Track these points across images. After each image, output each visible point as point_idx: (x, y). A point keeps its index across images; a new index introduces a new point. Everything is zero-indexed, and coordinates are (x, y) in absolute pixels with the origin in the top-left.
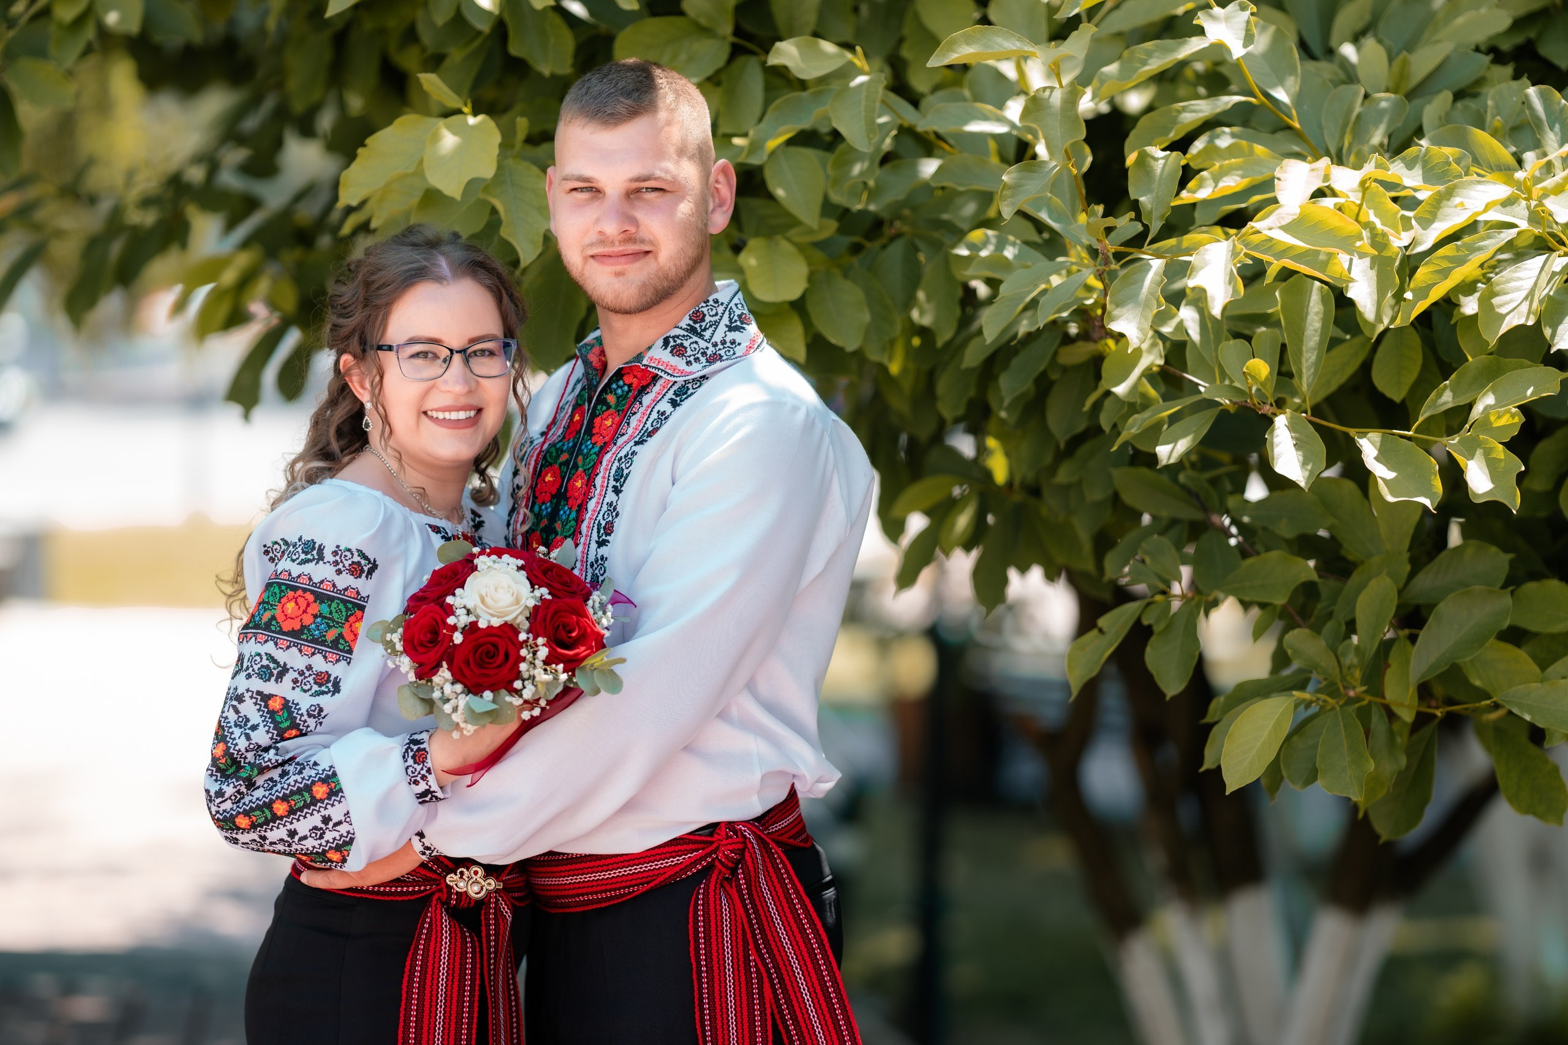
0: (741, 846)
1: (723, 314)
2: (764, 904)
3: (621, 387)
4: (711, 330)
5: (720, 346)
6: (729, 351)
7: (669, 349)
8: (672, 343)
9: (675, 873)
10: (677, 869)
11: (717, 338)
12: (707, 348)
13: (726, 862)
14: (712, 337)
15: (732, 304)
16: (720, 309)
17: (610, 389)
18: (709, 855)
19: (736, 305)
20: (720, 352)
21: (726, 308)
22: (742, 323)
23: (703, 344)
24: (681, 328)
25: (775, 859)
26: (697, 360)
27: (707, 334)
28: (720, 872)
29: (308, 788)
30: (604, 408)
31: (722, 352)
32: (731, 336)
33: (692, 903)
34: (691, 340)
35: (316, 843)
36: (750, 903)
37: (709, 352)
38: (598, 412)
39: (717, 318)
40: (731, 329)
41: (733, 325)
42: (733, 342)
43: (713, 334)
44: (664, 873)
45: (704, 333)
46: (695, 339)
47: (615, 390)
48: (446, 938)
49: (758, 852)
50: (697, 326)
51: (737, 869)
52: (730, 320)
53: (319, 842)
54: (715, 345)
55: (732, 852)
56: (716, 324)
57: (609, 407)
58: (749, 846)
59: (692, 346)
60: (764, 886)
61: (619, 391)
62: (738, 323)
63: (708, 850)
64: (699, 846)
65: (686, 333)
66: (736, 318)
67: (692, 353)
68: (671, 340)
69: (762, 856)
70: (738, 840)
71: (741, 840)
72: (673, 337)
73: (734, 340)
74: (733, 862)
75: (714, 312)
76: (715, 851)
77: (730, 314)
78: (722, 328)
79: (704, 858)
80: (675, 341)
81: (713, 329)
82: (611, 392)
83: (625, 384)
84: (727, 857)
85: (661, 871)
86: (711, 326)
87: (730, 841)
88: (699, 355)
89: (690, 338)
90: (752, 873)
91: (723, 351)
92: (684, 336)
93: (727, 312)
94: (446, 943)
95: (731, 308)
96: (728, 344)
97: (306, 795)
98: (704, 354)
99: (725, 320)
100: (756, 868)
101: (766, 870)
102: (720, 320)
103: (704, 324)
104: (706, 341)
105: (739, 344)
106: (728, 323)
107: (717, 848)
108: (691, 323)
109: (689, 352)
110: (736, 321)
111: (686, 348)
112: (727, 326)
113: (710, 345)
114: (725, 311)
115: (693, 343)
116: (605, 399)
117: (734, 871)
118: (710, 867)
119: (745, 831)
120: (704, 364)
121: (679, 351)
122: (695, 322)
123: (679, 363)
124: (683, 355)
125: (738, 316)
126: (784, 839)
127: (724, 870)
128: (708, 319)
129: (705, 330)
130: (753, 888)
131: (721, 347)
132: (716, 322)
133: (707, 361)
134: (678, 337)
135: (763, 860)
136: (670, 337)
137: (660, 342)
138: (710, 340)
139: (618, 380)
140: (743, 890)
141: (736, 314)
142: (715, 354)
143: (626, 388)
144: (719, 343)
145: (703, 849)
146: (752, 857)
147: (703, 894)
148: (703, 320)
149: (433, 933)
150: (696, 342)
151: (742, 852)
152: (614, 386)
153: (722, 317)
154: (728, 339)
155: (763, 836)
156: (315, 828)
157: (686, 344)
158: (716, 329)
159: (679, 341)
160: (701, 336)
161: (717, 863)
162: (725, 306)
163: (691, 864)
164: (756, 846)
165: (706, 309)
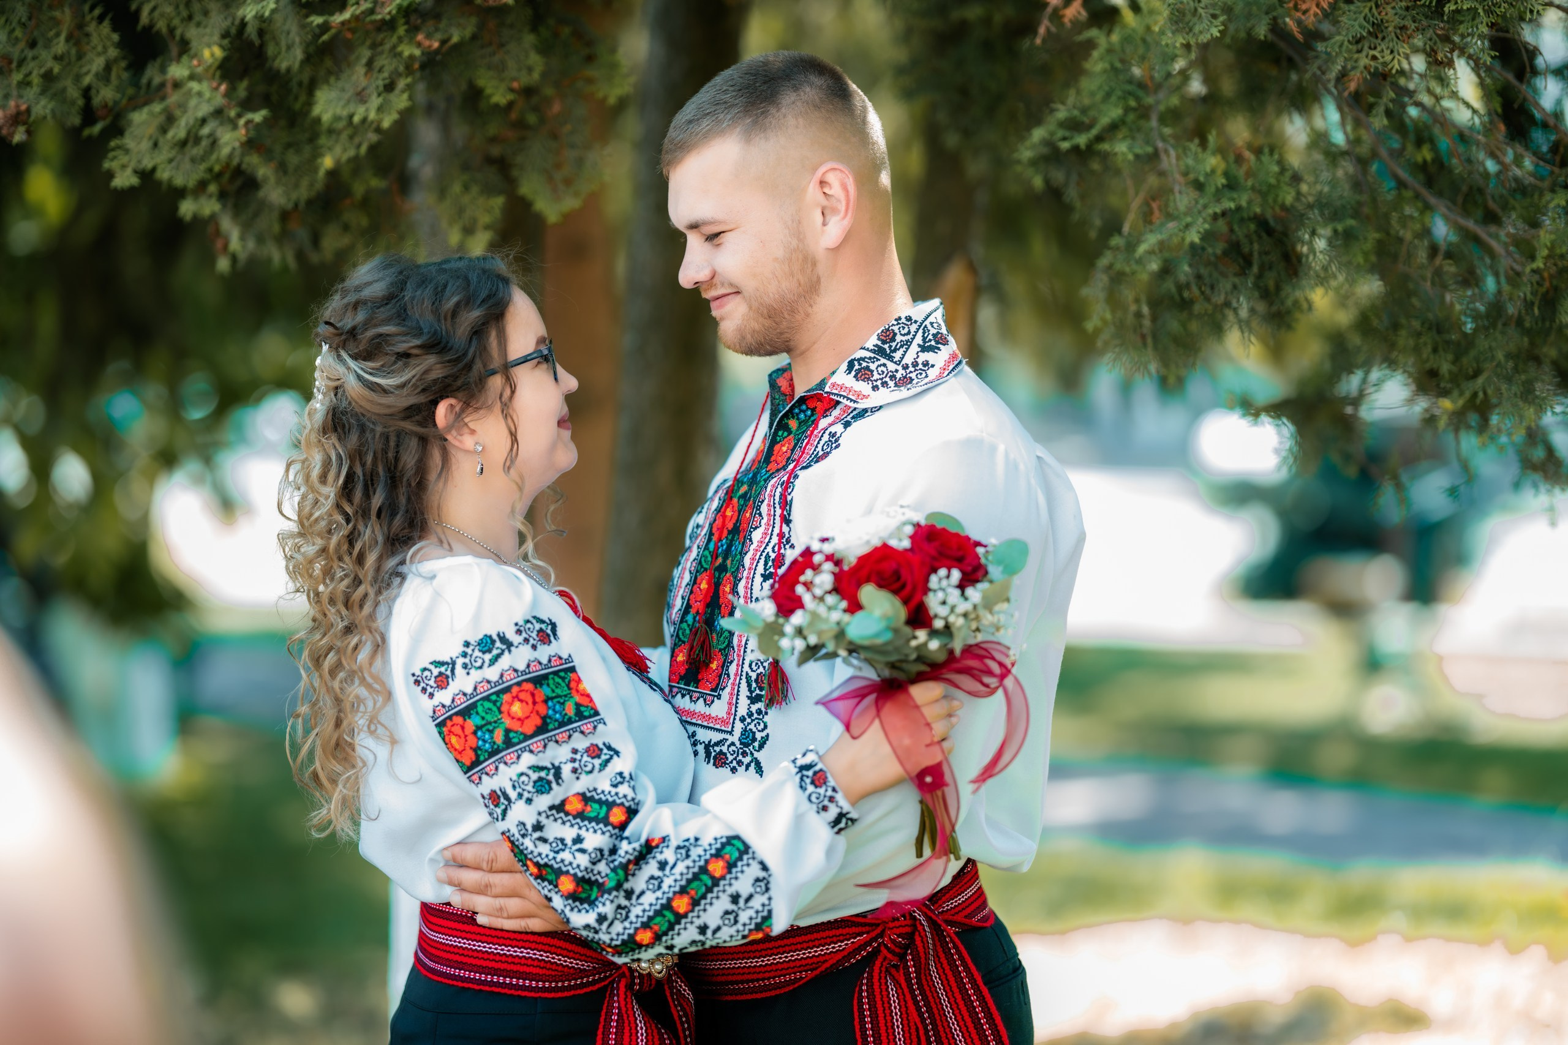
0: (908, 930)
1: (916, 332)
2: (935, 995)
3: (804, 411)
4: (901, 351)
5: (911, 369)
6: (921, 374)
7: (853, 373)
8: (857, 367)
9: (838, 962)
10: (840, 956)
11: (908, 359)
12: (897, 371)
13: (893, 947)
14: (902, 358)
15: (927, 323)
16: (914, 328)
17: (792, 414)
18: (875, 939)
19: (932, 324)
20: (911, 375)
21: (920, 326)
22: (937, 342)
23: (891, 366)
24: (868, 350)
25: (947, 943)
26: (885, 384)
27: (897, 355)
28: (885, 958)
29: (704, 870)
30: (786, 434)
31: (913, 375)
32: (924, 357)
33: (856, 996)
34: (879, 363)
35: (732, 931)
36: (920, 994)
37: (898, 376)
38: (778, 438)
39: (909, 337)
40: (924, 349)
41: (927, 344)
42: (926, 364)
43: (904, 355)
44: (826, 961)
45: (894, 355)
46: (883, 361)
47: (797, 414)
48: (641, 1028)
49: (929, 935)
50: (886, 346)
51: (906, 954)
52: (924, 339)
53: (735, 928)
54: (906, 367)
55: (899, 936)
56: (908, 344)
57: (790, 433)
58: (920, 928)
59: (879, 369)
60: (934, 974)
61: (802, 416)
62: (933, 343)
63: (873, 934)
64: (864, 929)
65: (872, 355)
66: (930, 337)
67: (879, 377)
68: (856, 363)
69: (933, 939)
70: (906, 922)
71: (909, 922)
72: (859, 360)
73: (927, 361)
74: (900, 947)
75: (906, 330)
76: (881, 935)
77: (924, 333)
78: (914, 348)
79: (868, 943)
80: (860, 364)
81: (904, 349)
82: (793, 417)
83: (808, 408)
84: (893, 941)
85: (822, 959)
86: (902, 346)
87: (896, 924)
88: (887, 379)
89: (878, 360)
90: (923, 961)
91: (915, 374)
92: (870, 358)
93: (921, 331)
94: (642, 1035)
95: (926, 326)
96: (920, 366)
97: (705, 878)
98: (893, 377)
99: (919, 339)
100: (927, 954)
101: (936, 956)
102: (913, 339)
103: (894, 344)
104: (895, 363)
105: (933, 366)
106: (921, 343)
107: (883, 932)
108: (879, 343)
109: (876, 376)
110: (930, 340)
111: (872, 371)
112: (919, 346)
113: (900, 368)
114: (918, 329)
115: (880, 366)
116: (787, 424)
117: (902, 957)
118: (876, 952)
119: (914, 912)
120: (893, 388)
121: (864, 374)
122: (884, 342)
123: (864, 387)
124: (869, 379)
125: (933, 335)
126: (959, 918)
127: (890, 956)
128: (899, 338)
129: (895, 350)
130: (923, 977)
131: (913, 369)
132: (907, 341)
133: (896, 385)
134: (863, 359)
135: (934, 945)
136: (855, 359)
137: (844, 366)
138: (900, 362)
139: (800, 405)
140: (912, 979)
141: (931, 333)
142: (905, 377)
143: (809, 413)
144: (910, 365)
145: (867, 933)
146: (923, 942)
147: (866, 984)
148: (893, 339)
149: (626, 1024)
150: (884, 365)
151: (910, 936)
152: (797, 411)
153: (914, 336)
154: (920, 361)
155: (934, 917)
156: (727, 913)
157: (873, 366)
158: (907, 349)
159: (864, 364)
160: (890, 358)
161: (883, 948)
162: (918, 324)
163: (854, 950)
164: (927, 929)
165: (897, 327)
